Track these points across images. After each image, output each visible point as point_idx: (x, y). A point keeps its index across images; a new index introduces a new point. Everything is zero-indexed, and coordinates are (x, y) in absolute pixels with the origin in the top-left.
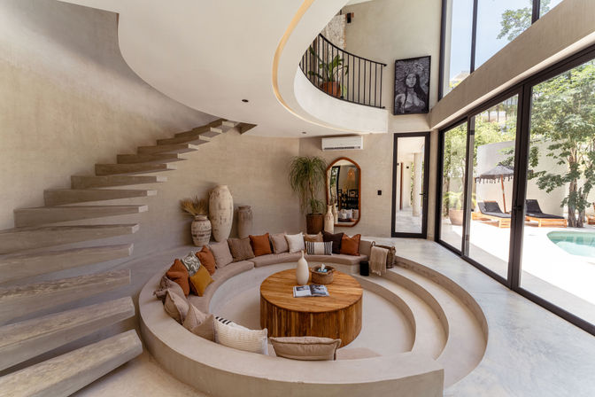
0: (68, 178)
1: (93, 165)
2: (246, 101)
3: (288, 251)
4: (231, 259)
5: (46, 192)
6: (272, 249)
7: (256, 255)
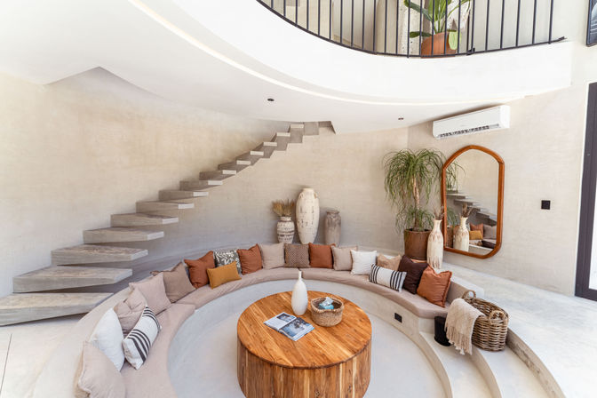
0: (178, 182)
1: (198, 174)
2: (272, 100)
3: (350, 270)
4: (282, 262)
5: (160, 192)
6: (331, 263)
7: (312, 265)
